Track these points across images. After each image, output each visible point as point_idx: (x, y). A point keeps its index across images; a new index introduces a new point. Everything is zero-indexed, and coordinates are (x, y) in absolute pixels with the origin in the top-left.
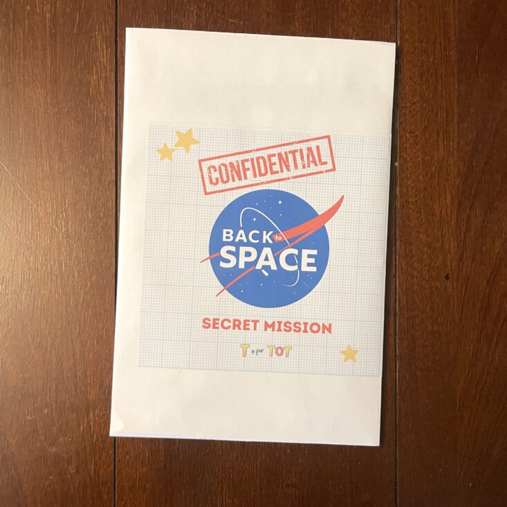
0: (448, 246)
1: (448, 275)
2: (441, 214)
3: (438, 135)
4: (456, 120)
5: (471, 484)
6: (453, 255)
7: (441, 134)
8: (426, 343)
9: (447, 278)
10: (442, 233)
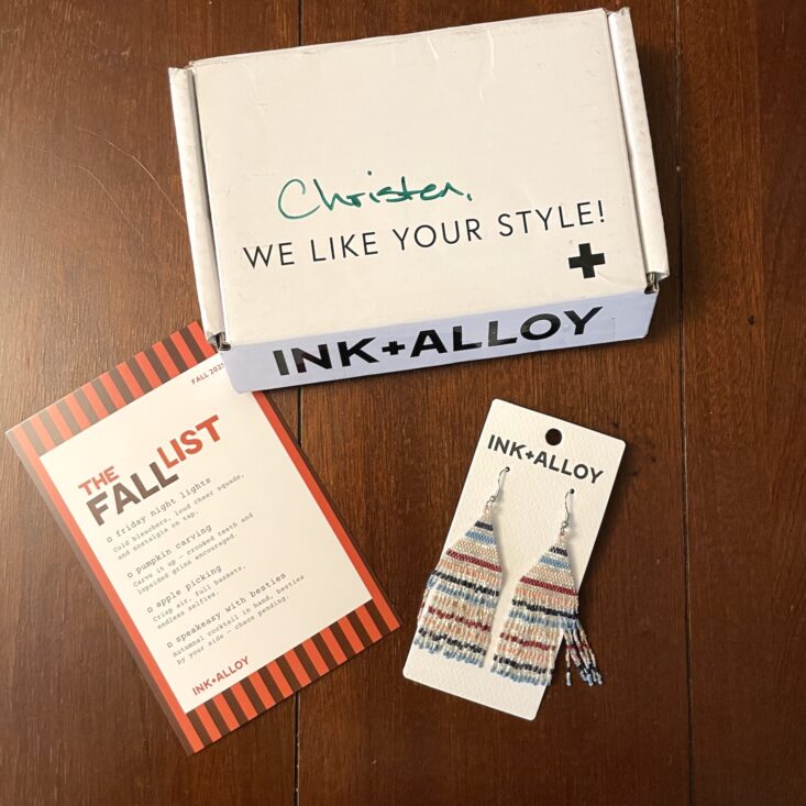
0: (752, 278)
1: (752, 317)
2: (741, 236)
3: (734, 129)
4: (757, 109)
6: (758, 290)
7: (739, 128)
8: (724, 412)
9: (752, 323)
10: (743, 261)
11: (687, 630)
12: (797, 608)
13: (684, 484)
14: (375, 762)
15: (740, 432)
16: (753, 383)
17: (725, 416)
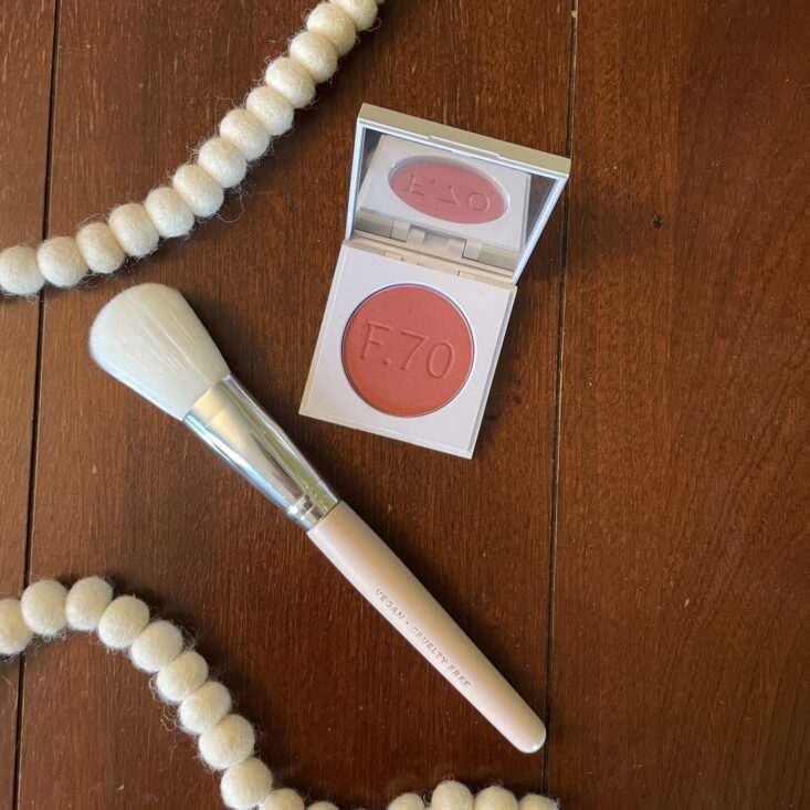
0: (661, 166)
1: (659, 218)
2: (650, 108)
5: (687, 602)
6: (669, 183)
8: (614, 342)
9: (657, 224)
10: (651, 142)
11: (549, 627)
12: (693, 603)
13: (556, 433)
14: (122, 787)
15: (634, 367)
16: (655, 305)
17: (615, 347)
